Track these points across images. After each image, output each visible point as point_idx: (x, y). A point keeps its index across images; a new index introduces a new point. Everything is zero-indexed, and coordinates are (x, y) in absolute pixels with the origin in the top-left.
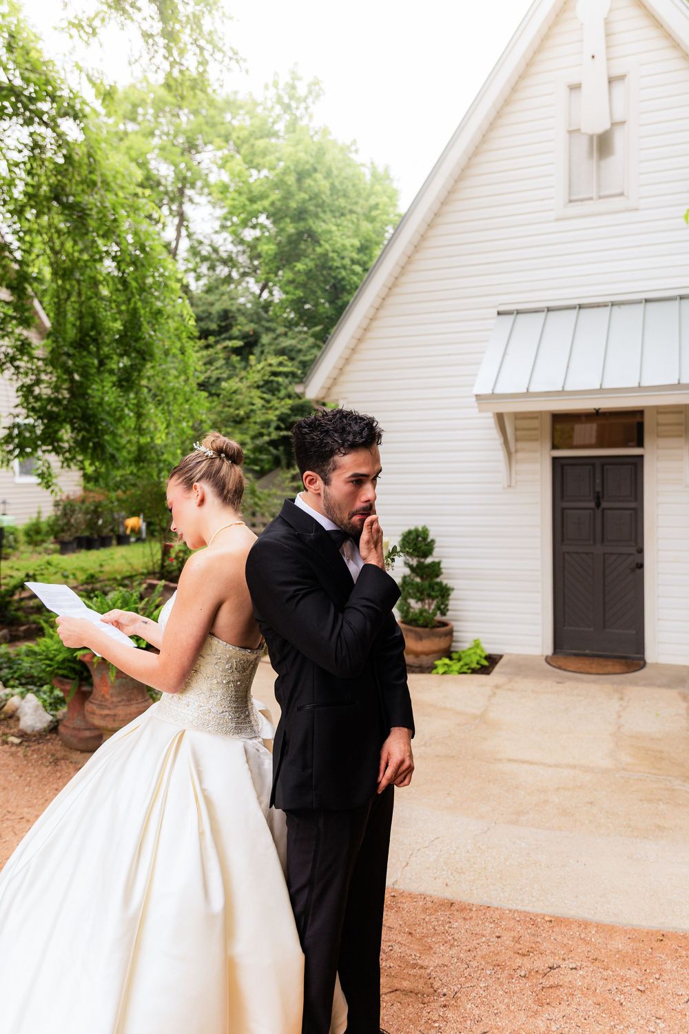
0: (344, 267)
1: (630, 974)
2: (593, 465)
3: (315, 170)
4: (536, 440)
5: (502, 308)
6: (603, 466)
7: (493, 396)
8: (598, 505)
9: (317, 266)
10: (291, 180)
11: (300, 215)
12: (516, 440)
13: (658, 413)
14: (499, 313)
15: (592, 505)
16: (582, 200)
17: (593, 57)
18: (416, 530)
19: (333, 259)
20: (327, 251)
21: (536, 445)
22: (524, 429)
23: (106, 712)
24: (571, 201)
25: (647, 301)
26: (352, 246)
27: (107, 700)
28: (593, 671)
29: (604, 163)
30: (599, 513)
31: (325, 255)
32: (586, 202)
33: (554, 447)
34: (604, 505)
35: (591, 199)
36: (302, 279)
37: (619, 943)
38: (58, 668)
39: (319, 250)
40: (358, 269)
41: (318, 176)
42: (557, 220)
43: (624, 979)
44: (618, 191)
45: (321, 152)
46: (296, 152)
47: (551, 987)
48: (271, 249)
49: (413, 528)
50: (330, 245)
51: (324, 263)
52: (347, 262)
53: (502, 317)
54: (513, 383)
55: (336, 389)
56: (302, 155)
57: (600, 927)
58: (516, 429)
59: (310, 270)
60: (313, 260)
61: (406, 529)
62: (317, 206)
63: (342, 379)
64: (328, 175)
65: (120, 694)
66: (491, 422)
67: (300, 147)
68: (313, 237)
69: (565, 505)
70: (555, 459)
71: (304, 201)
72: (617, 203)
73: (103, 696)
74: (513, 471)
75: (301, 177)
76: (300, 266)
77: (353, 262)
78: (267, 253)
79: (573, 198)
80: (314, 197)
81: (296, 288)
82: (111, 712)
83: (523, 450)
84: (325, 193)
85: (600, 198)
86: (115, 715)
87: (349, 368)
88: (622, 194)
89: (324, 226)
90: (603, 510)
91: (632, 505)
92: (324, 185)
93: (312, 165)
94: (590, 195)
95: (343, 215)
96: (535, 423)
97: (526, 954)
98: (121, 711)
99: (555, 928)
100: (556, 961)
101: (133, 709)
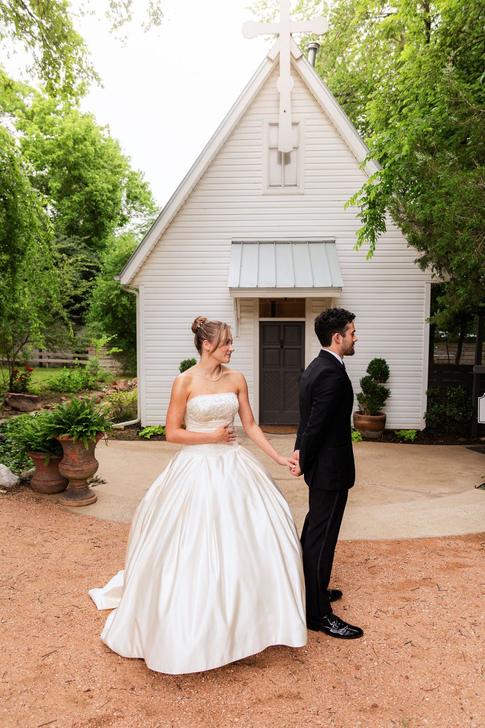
0: (103, 201)
1: (397, 557)
2: (279, 326)
3: (85, 139)
4: (252, 312)
5: (234, 240)
6: (284, 326)
7: (239, 289)
8: (282, 347)
9: (86, 198)
10: (70, 143)
11: (75, 166)
12: (241, 312)
13: (313, 300)
14: (233, 243)
15: (279, 347)
16: (276, 186)
17: (285, 111)
18: (189, 361)
19: (96, 195)
20: (92, 189)
21: (251, 315)
22: (245, 306)
23: (77, 469)
24: (270, 186)
25: (309, 242)
26: (108, 189)
27: (76, 462)
28: (283, 433)
29: (287, 167)
30: (282, 351)
31: (91, 192)
32: (278, 187)
33: (260, 316)
34: (285, 347)
35: (281, 186)
36: (77, 206)
37: (384, 547)
38: (36, 446)
39: (87, 189)
40: (111, 203)
41: (87, 143)
42: (263, 195)
43: (396, 560)
44: (295, 184)
45: (89, 129)
46: (74, 127)
47: (371, 567)
48: (59, 186)
49: (187, 360)
50: (94, 186)
51: (90, 199)
52: (105, 198)
53: (234, 245)
54: (249, 281)
55: (137, 279)
56: (78, 129)
57: (372, 541)
58: (241, 306)
59: (82, 201)
60: (83, 194)
61: (183, 360)
62: (86, 161)
63: (142, 273)
64: (93, 143)
65: (84, 458)
66: (232, 302)
67: (76, 124)
68: (79, 179)
69: (265, 347)
70: (261, 322)
71: (78, 157)
72: (294, 190)
73: (73, 460)
74: (239, 328)
75: (76, 142)
76: (75, 198)
77: (109, 199)
78: (55, 187)
79: (272, 184)
80: (85, 156)
81: (73, 211)
82: (80, 469)
83: (245, 317)
84: (91, 155)
85: (285, 186)
86: (82, 470)
87: (145, 267)
88: (296, 186)
89: (91, 175)
90: (284, 349)
91: (299, 347)
92: (91, 149)
93: (83, 136)
94: (280, 184)
95: (98, 168)
96: (251, 303)
97: (352, 557)
98: (85, 468)
99: (356, 545)
100: (366, 557)
101: (92, 466)
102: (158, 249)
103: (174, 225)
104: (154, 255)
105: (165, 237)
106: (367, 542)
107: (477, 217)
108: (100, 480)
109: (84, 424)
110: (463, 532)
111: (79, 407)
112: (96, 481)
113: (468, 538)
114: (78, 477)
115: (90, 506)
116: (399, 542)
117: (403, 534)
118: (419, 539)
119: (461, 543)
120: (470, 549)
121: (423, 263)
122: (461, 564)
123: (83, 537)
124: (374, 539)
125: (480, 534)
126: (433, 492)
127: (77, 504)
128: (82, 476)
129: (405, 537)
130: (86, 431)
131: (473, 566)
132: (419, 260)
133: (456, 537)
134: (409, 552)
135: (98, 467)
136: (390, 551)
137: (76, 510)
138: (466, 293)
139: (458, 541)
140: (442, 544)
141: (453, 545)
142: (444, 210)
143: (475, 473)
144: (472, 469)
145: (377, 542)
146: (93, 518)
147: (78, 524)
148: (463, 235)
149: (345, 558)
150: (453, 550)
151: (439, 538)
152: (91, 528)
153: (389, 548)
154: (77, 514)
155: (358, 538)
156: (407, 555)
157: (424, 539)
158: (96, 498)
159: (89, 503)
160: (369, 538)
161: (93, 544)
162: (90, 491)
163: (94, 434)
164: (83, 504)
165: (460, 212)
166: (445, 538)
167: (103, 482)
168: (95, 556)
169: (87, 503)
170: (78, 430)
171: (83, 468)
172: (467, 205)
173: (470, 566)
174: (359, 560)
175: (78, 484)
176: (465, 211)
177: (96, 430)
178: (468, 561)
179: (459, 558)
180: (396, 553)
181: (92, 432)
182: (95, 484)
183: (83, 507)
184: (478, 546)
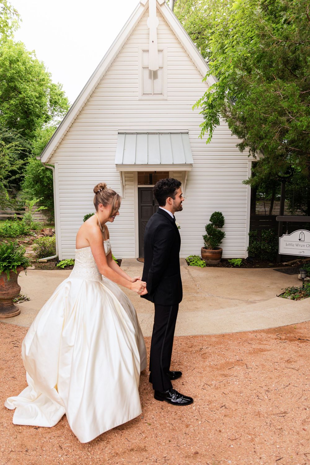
0: (32, 104)
3: (18, 61)
4: (133, 181)
5: (120, 131)
7: (123, 165)
8: (154, 205)
9: (20, 102)
10: (7, 63)
11: (12, 79)
12: (125, 181)
13: (174, 173)
14: (119, 133)
15: (152, 205)
16: (148, 94)
17: (153, 42)
19: (27, 100)
20: (24, 96)
21: (132, 183)
22: (128, 177)
23: (5, 292)
24: (144, 94)
25: (171, 133)
26: (35, 96)
27: (4, 287)
29: (155, 81)
30: (154, 207)
33: (139, 183)
35: (151, 94)
36: (14, 108)
37: (214, 339)
39: (21, 96)
40: (38, 106)
41: (20, 63)
42: (139, 100)
43: (221, 348)
44: (160, 93)
45: (20, 53)
46: (10, 51)
47: (204, 354)
49: (88, 214)
51: (23, 103)
52: (33, 102)
53: (120, 135)
54: (129, 160)
55: (53, 159)
56: (13, 53)
57: (206, 336)
58: (125, 177)
59: (17, 104)
60: (18, 100)
61: (86, 214)
62: (19, 76)
63: (56, 155)
64: (24, 64)
66: (119, 174)
67: (11, 50)
68: (15, 89)
69: (142, 205)
70: (139, 188)
71: (13, 73)
72: (160, 97)
73: (2, 286)
74: (124, 192)
75: (11, 62)
76: (12, 102)
77: (36, 103)
79: (145, 93)
80: (19, 72)
81: (11, 111)
83: (128, 185)
84: (23, 71)
85: (154, 94)
86: (8, 293)
87: (58, 151)
88: (162, 94)
89: (23, 86)
90: (155, 206)
92: (22, 68)
93: (17, 58)
94: (151, 93)
95: (28, 81)
96: (132, 175)
97: (191, 347)
98: (11, 291)
99: (195, 339)
100: (201, 347)
101: (15, 290)
102: (67, 138)
103: (78, 121)
104: (64, 142)
105: (72, 129)
106: (202, 336)
107: (275, 114)
108: (26, 299)
109: (7, 261)
110: (265, 327)
111: (5, 249)
112: (23, 299)
113: (269, 331)
114: (6, 298)
115: (15, 317)
116: (223, 336)
117: (227, 330)
118: (237, 333)
119: (264, 335)
120: (269, 339)
121: (242, 147)
122: (262, 349)
123: (7, 340)
124: (207, 334)
125: (276, 328)
126: (250, 300)
127: (5, 316)
128: (8, 297)
129: (228, 332)
130: (9, 266)
131: (270, 350)
132: (239, 145)
133: (261, 330)
134: (229, 342)
135: (20, 290)
136: (217, 342)
137: (4, 321)
138: (269, 168)
139: (262, 334)
140: (252, 336)
141: (259, 337)
142: (253, 109)
143: (278, 286)
144: (276, 284)
145: (209, 336)
146: (16, 326)
147: (4, 331)
148: (266, 127)
149: (187, 348)
150: (258, 340)
151: (250, 332)
152: (13, 333)
153: (217, 340)
154: (4, 324)
155: (196, 334)
156: (229, 344)
157: (240, 333)
158: (20, 311)
159: (15, 315)
160: (204, 334)
161: (13, 345)
162: (16, 307)
163: (16, 267)
164: (10, 316)
165: (263, 111)
166: (254, 332)
167: (28, 300)
168: (14, 354)
169: (13, 316)
170: (3, 265)
171: (9, 292)
172: (268, 106)
173: (268, 351)
174: (196, 349)
175: (6, 302)
176: (267, 110)
177: (16, 265)
178: (268, 347)
179: (262, 345)
180: (221, 343)
181: (13, 266)
182: (22, 301)
183: (10, 318)
184: (275, 337)
